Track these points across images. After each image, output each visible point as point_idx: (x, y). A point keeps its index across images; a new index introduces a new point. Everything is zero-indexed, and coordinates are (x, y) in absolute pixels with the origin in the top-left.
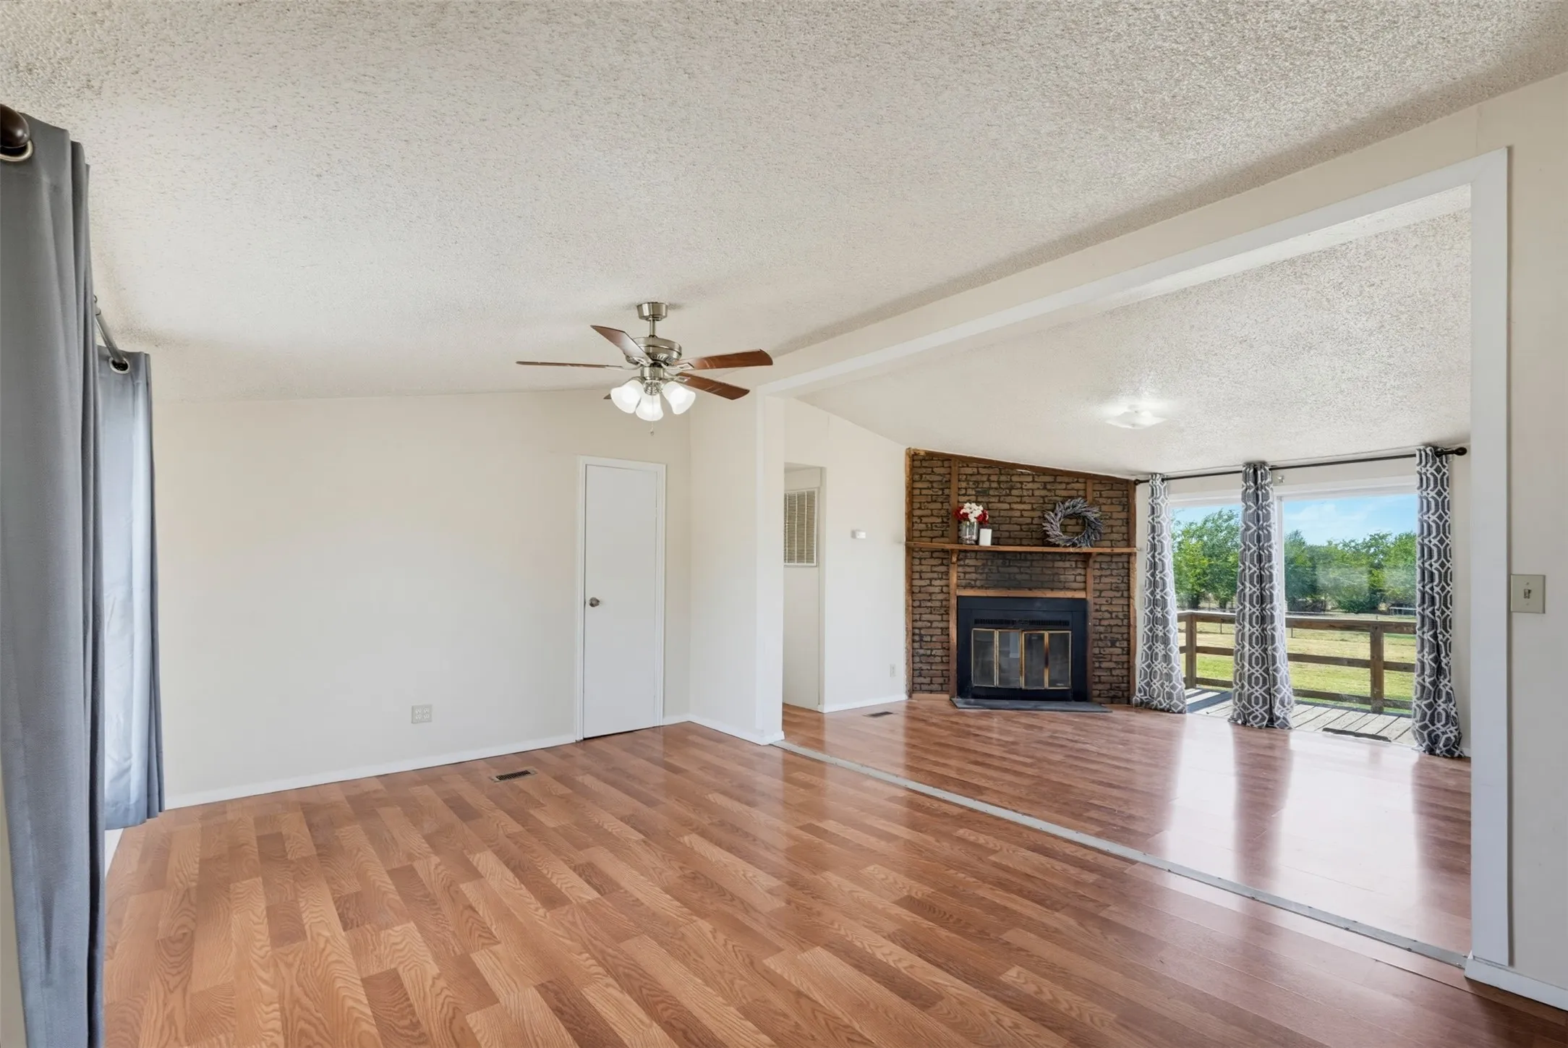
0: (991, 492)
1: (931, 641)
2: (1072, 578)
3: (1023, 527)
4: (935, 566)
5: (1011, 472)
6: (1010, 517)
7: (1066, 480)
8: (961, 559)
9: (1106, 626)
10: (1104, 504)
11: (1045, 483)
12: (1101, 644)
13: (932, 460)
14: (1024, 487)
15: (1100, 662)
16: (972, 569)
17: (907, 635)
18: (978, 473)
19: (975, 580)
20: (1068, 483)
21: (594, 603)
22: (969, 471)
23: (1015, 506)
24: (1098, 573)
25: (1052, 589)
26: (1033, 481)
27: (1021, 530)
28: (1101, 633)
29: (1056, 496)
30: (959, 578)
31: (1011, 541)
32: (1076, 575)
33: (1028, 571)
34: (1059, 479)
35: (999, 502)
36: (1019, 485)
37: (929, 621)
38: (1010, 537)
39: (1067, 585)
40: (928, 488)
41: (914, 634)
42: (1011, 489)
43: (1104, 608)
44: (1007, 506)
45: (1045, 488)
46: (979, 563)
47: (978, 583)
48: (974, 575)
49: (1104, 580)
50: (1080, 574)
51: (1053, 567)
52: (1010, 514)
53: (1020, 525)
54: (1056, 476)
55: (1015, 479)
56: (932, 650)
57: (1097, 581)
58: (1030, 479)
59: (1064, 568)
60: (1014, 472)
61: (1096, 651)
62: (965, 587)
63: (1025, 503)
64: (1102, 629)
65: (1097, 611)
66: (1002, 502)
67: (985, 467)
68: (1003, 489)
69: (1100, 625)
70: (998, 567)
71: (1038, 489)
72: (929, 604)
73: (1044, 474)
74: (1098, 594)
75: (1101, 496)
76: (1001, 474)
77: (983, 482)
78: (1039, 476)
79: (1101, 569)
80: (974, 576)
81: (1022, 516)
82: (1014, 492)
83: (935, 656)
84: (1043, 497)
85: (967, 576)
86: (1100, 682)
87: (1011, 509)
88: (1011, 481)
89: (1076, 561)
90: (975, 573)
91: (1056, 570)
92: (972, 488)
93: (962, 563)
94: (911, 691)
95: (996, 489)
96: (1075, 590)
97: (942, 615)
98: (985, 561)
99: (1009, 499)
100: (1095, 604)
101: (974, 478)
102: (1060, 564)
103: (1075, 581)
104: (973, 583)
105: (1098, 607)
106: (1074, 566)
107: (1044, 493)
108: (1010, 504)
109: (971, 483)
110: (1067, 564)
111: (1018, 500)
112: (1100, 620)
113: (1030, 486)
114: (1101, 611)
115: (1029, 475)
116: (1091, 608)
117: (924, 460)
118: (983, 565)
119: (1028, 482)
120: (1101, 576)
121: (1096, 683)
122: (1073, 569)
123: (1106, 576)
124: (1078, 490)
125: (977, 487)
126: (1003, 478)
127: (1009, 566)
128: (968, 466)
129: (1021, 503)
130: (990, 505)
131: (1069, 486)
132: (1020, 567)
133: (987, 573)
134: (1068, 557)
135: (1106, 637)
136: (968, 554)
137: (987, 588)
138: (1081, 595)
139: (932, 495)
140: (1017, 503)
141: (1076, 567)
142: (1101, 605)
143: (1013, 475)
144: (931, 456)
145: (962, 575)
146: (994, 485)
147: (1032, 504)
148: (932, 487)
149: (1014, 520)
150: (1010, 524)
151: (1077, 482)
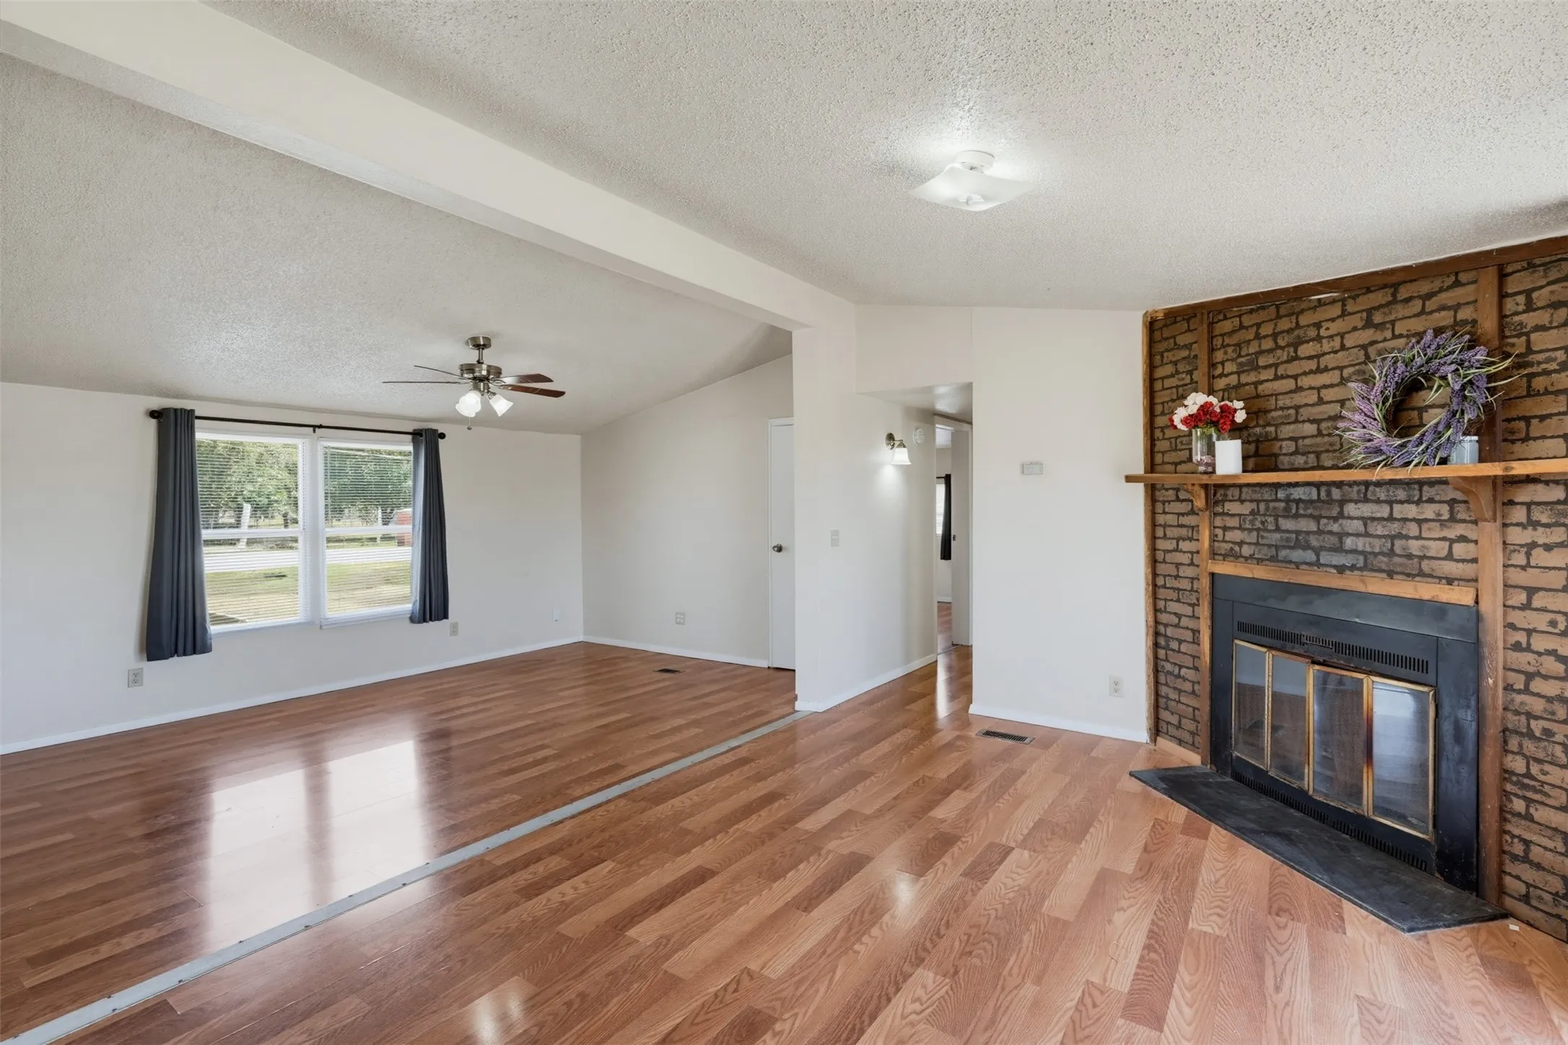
0: (1262, 361)
1: (1179, 651)
2: (1439, 548)
3: (1324, 425)
4: (1183, 514)
5: (1297, 306)
6: (1297, 408)
7: (1425, 287)
8: (1216, 503)
9: (1550, 700)
10: (1540, 328)
11: (1370, 312)
12: (1529, 746)
13: (1175, 322)
14: (1323, 332)
15: (1529, 801)
16: (1233, 522)
17: (1147, 634)
18: (1242, 327)
19: (1241, 544)
20: (1429, 296)
21: (780, 549)
22: (1227, 326)
23: (1305, 382)
24: (1519, 536)
25: (1391, 574)
26: (1344, 314)
27: (1320, 433)
28: (1530, 716)
29: (1395, 337)
30: (1213, 539)
31: (1300, 460)
32: (1452, 541)
33: (1335, 527)
34: (1403, 293)
35: (1277, 378)
36: (1312, 333)
37: (1175, 614)
38: (1296, 452)
39: (1426, 566)
40: (1172, 376)
41: (1157, 634)
42: (1296, 345)
43: (1539, 643)
44: (1290, 384)
45: (1369, 324)
46: (1246, 509)
47: (1246, 551)
48: (1238, 532)
49: (1539, 557)
50: (1463, 539)
51: (1391, 518)
52: (1299, 399)
53: (1317, 421)
54: (1396, 286)
55: (1305, 320)
56: (1181, 667)
57: (1520, 559)
58: (1336, 310)
59: (1420, 522)
60: (1304, 305)
61: (1518, 765)
62: (1225, 556)
63: (1326, 369)
64: (1537, 706)
65: (1517, 647)
66: (1282, 377)
67: (1251, 311)
68: (1282, 348)
69: (1526, 691)
70: (1276, 517)
71: (1355, 329)
72: (1176, 584)
73: (1369, 290)
74: (1522, 597)
75: (1530, 307)
76: (1279, 317)
77: (1249, 342)
78: (1354, 298)
79: (1535, 524)
80: (1236, 536)
81: (1321, 401)
82: (1305, 350)
83: (1185, 679)
84: (1364, 347)
85: (1231, 536)
86: (1526, 859)
87: (1299, 389)
88: (1298, 326)
89: (1452, 503)
90: (1240, 528)
91: (1394, 527)
92: (1232, 360)
93: (1219, 509)
94: (1157, 730)
95: (1270, 351)
96: (1450, 581)
97: (1193, 605)
98: (1254, 506)
99: (1293, 368)
100: (1512, 626)
101: (1235, 339)
102: (1411, 511)
103: (1450, 557)
104: (1237, 548)
105: (1521, 637)
106: (1446, 516)
107: (1366, 336)
108: (1295, 377)
109: (1230, 350)
110: (1429, 511)
111: (1312, 365)
112: (1530, 677)
113: (1335, 327)
114: (1528, 649)
115: (1334, 301)
116: (1495, 634)
117: (1166, 326)
118: (1252, 513)
119: (1333, 320)
120: (1533, 545)
121: (1515, 858)
122: (1443, 523)
123: (1548, 548)
124: (1456, 308)
125: (1240, 356)
126: (1285, 324)
127: (1297, 516)
128: (1226, 318)
129: (1319, 371)
130: (1260, 388)
131: (1430, 305)
132: (1317, 519)
133: (1258, 530)
134: (1428, 492)
135: (1548, 733)
136: (1230, 492)
137: (1259, 561)
138: (1463, 596)
139: (1177, 387)
140: (1311, 372)
141: (1453, 519)
142: (1530, 632)
143: (1302, 311)
144: (1174, 316)
145: (1219, 532)
146: (1267, 344)
147: (1341, 368)
148: (1177, 372)
149: (1305, 413)
150: (1296, 421)
151: (1457, 284)
